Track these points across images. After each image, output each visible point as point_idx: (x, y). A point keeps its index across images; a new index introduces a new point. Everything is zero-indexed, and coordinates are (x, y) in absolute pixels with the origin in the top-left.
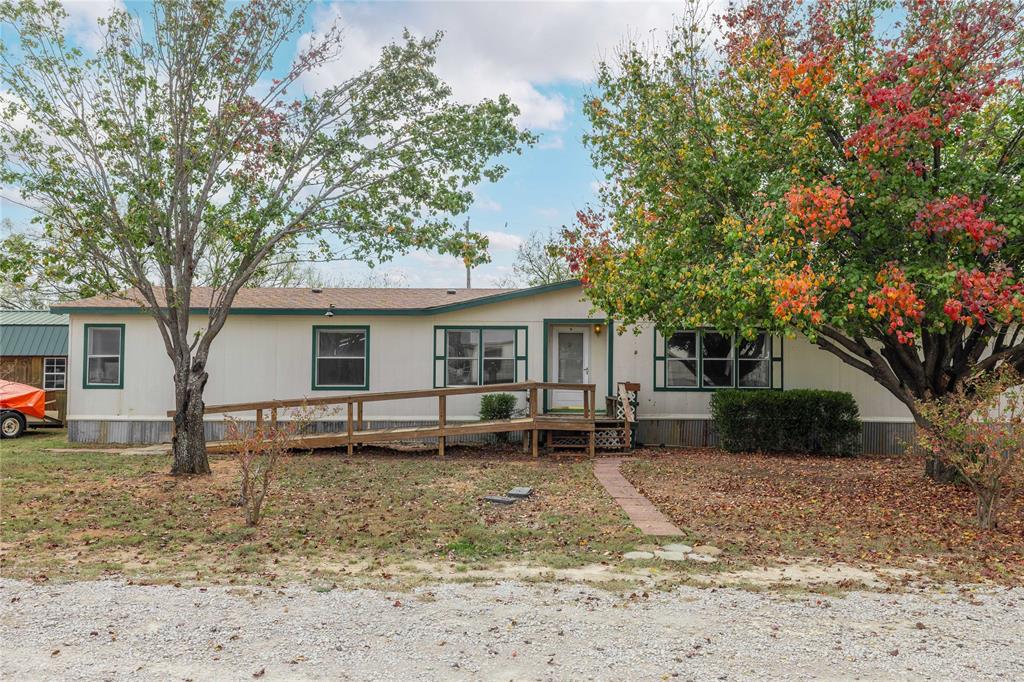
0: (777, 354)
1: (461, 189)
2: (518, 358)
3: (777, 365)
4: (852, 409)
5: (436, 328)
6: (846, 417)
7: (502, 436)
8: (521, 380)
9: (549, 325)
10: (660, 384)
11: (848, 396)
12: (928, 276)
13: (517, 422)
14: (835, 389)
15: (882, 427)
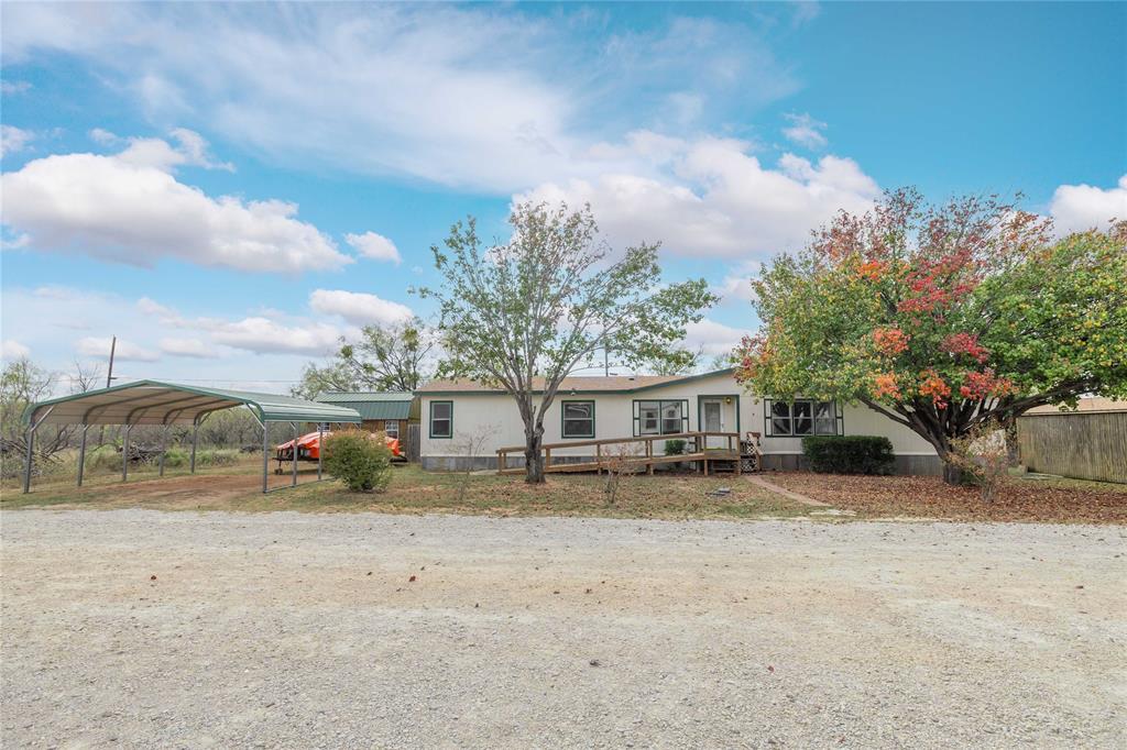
0: (839, 414)
1: (680, 328)
2: (683, 418)
3: (839, 421)
4: (890, 448)
5: (634, 401)
6: (885, 451)
7: (678, 464)
8: (685, 431)
9: (700, 398)
10: (769, 433)
11: (886, 439)
12: (949, 374)
13: (686, 456)
14: (877, 435)
15: (905, 458)
